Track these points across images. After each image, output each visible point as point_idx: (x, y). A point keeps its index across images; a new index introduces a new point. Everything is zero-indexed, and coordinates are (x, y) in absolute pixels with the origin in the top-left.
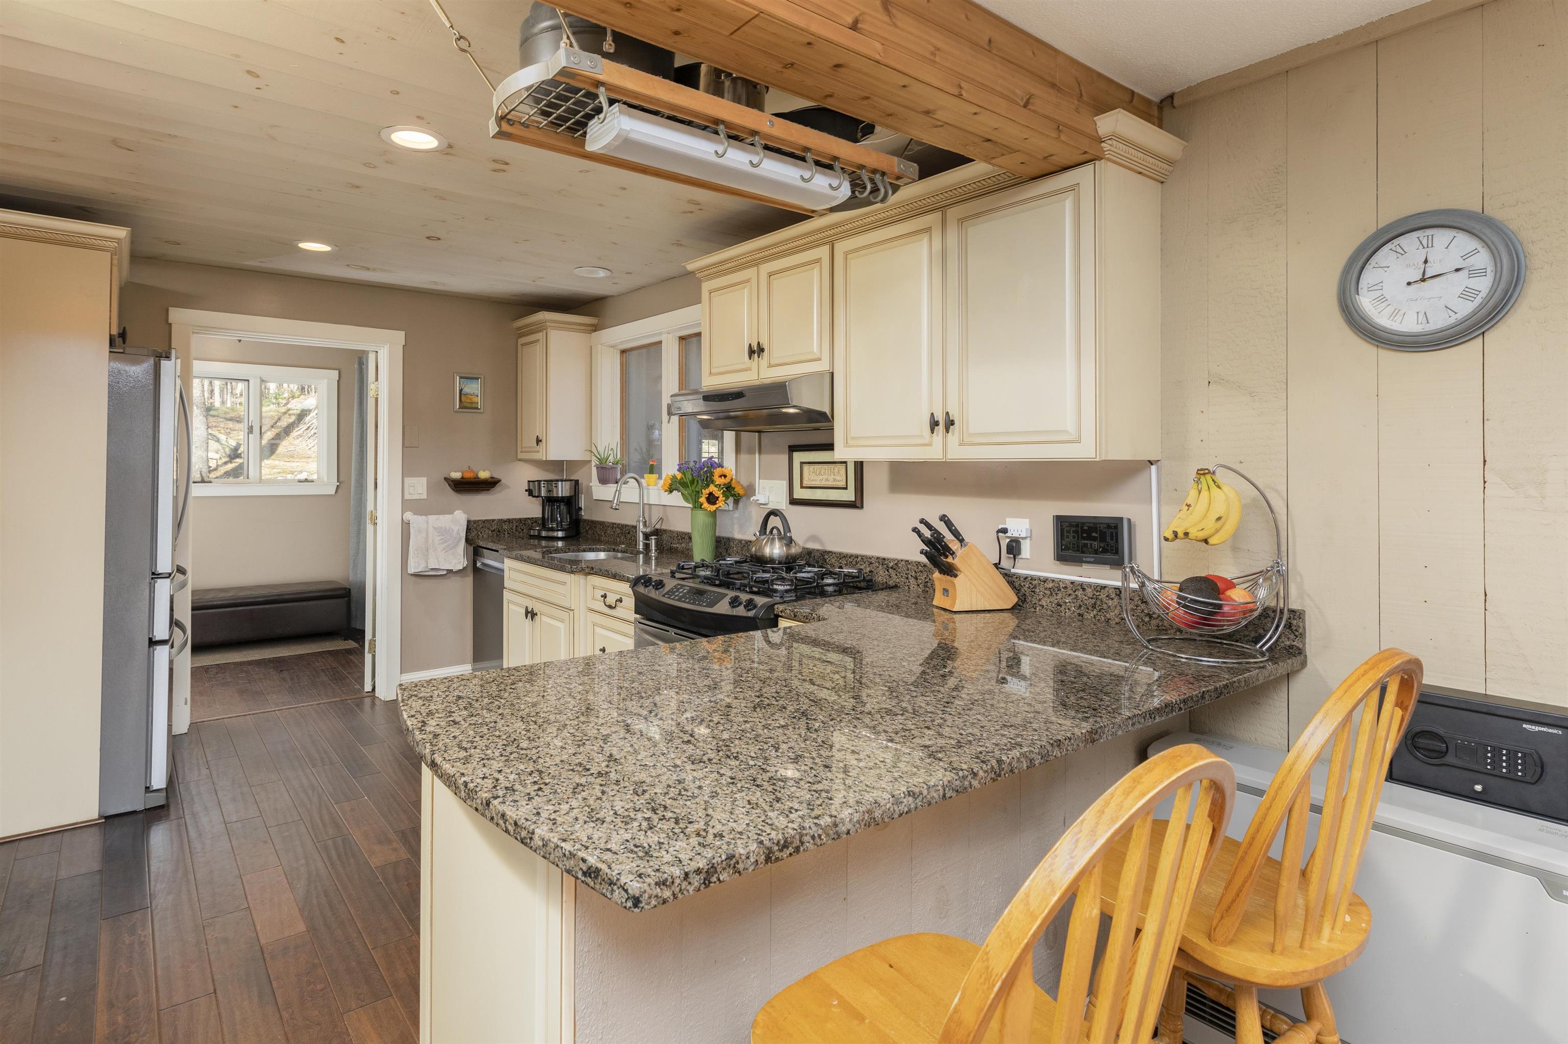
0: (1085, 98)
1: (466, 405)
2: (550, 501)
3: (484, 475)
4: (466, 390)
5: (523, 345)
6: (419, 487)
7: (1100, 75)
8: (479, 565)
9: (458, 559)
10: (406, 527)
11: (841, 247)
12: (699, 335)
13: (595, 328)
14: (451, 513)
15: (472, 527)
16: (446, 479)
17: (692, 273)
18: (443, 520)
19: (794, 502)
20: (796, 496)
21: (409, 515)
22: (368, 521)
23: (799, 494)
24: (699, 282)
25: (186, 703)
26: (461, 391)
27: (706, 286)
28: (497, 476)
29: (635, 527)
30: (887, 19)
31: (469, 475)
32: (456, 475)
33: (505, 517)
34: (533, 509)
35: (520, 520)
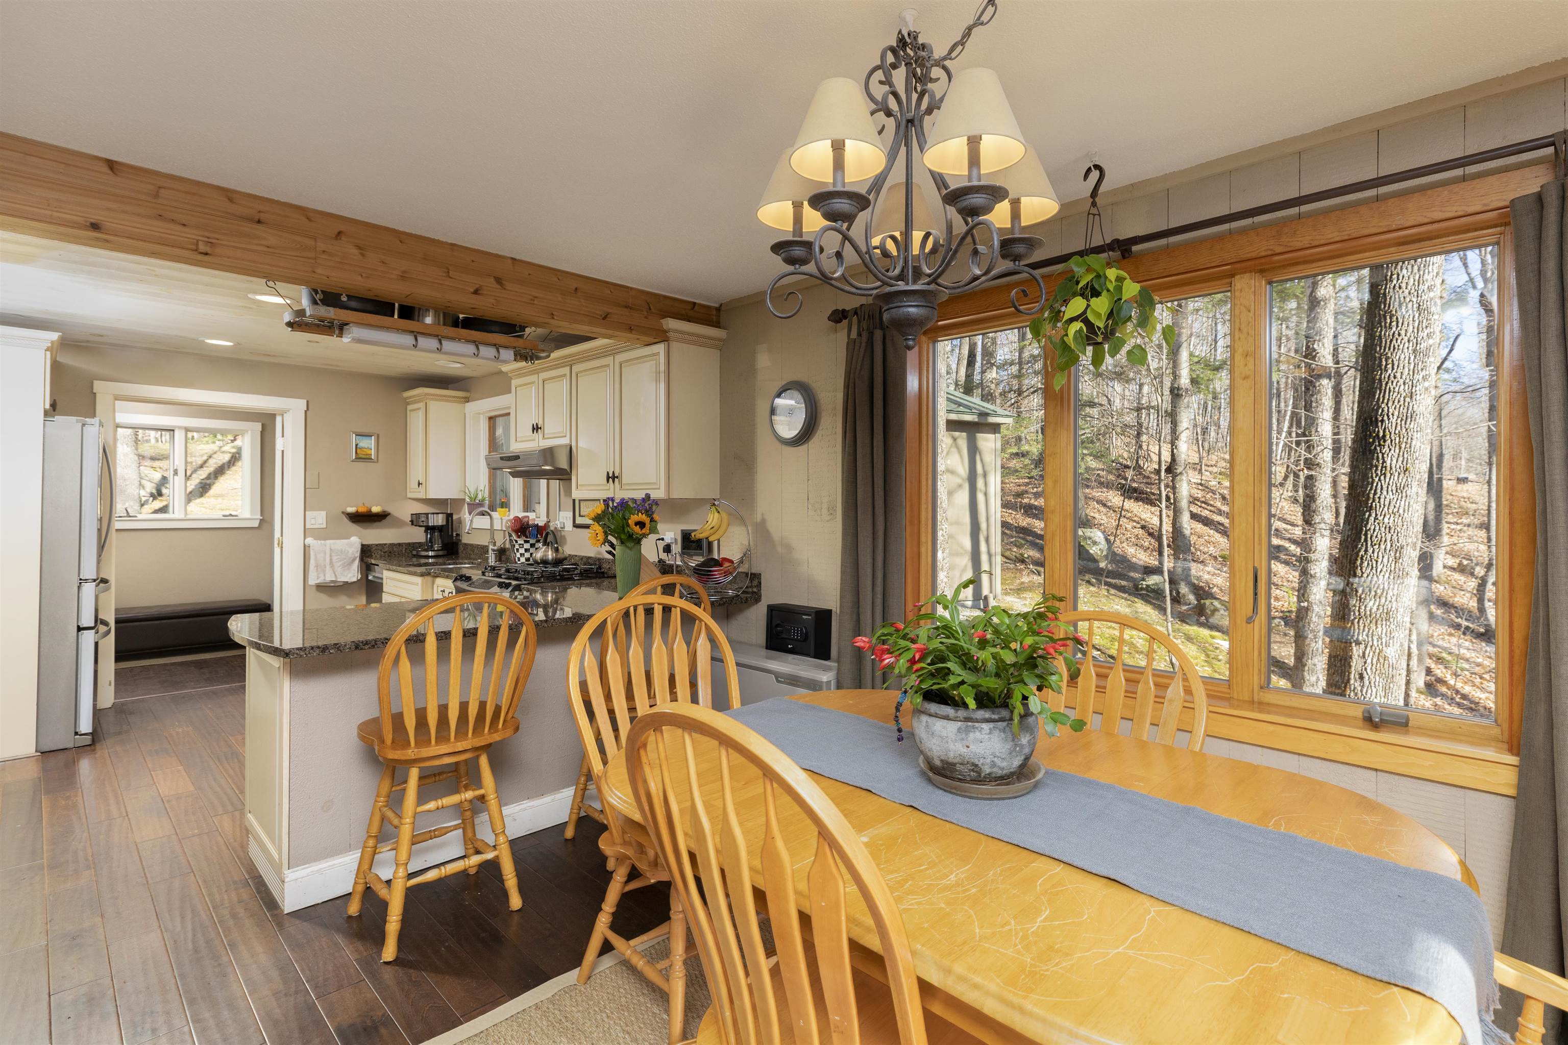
0: (653, 310)
1: (361, 456)
2: (430, 529)
3: (376, 509)
4: (361, 445)
5: (411, 411)
6: (318, 519)
7: (666, 297)
8: (370, 578)
9: (353, 574)
10: (306, 548)
11: (575, 368)
12: (508, 414)
13: (467, 400)
14: (348, 538)
15: (366, 551)
16: (343, 513)
17: (506, 373)
18: (340, 544)
19: (576, 526)
20: (577, 522)
21: (309, 541)
22: (276, 545)
23: (579, 521)
24: (511, 379)
25: (110, 684)
26: (357, 445)
27: (514, 383)
28: (388, 509)
29: (487, 547)
30: (499, 287)
31: (362, 510)
32: (351, 510)
33: (396, 542)
34: (418, 535)
35: (409, 544)
